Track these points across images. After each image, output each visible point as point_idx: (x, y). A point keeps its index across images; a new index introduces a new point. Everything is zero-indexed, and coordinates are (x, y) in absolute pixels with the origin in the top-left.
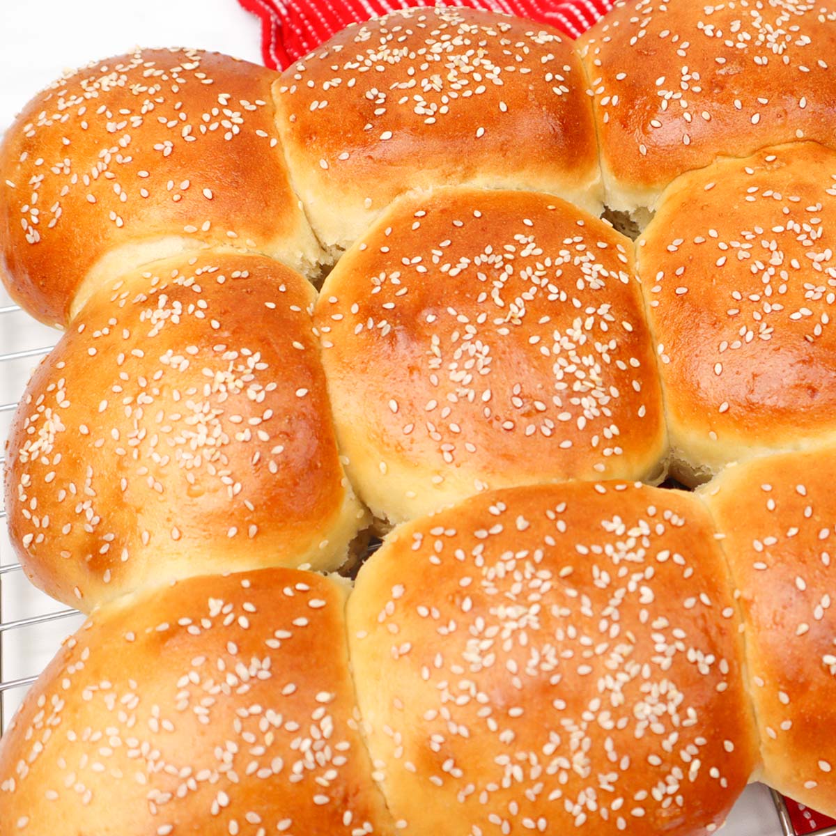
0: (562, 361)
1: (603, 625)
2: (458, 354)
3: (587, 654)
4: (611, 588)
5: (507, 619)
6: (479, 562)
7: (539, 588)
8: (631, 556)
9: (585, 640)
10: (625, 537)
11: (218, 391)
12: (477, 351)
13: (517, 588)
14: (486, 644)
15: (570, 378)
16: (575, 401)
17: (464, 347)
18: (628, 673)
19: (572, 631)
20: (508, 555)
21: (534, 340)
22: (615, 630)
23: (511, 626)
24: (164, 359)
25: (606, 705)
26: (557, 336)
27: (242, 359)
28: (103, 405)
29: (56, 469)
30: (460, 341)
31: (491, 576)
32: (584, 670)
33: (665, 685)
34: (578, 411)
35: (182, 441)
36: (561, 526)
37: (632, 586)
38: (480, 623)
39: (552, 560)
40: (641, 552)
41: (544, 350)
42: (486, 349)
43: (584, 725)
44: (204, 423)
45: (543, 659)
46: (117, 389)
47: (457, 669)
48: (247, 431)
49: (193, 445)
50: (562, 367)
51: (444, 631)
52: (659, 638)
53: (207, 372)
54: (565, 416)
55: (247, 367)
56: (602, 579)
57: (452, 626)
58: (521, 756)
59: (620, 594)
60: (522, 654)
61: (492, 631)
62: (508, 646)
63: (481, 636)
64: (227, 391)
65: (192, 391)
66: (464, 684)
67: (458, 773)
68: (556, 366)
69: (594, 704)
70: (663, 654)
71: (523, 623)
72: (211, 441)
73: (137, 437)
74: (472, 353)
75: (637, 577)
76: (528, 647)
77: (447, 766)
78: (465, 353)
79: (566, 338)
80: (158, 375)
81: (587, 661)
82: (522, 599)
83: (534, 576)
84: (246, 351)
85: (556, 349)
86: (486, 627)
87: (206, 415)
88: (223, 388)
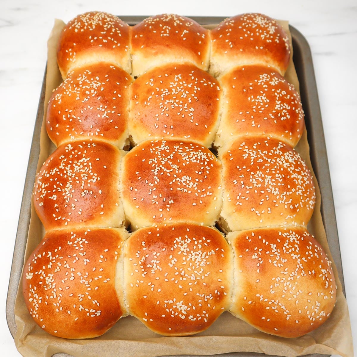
0: (191, 159)
1: (272, 163)
2: (184, 184)
3: (278, 168)
4: (263, 159)
5: (268, 183)
6: (251, 187)
7: (261, 174)
8: (255, 154)
9: (276, 167)
10: (249, 154)
11: (187, 250)
12: (185, 179)
13: (260, 179)
14: (273, 189)
15: (196, 159)
16: (203, 159)
17: (182, 181)
18: (283, 161)
19: (273, 169)
20: (251, 180)
21: (184, 165)
22: (273, 160)
23: (270, 182)
24: (171, 266)
25: (289, 167)
26: (184, 159)
27: (177, 243)
30: (181, 183)
31: (256, 185)
32: (282, 169)
33: (285, 154)
34: (205, 160)
35: (198, 264)
36: (244, 167)
37: (263, 155)
38: (268, 189)
39: (255, 170)
40: (254, 151)
41: (188, 163)
42: (185, 177)
44: (195, 256)
45: (279, 177)
46: (176, 282)
47: (278, 197)
48: (199, 245)
49: (200, 260)
50: (193, 160)
51: (268, 199)
52: (275, 153)
53: (180, 253)
54: (206, 163)
55: (180, 242)
56: (260, 161)
57: (267, 196)
59: (264, 158)
60: (277, 182)
61: (270, 187)
62: (275, 184)
63: (271, 190)
64: (187, 248)
65: (184, 258)
66: (281, 196)
68: (193, 161)
69: (289, 170)
70: (279, 153)
71: (270, 180)
72: (200, 255)
73: (193, 277)
74: (185, 180)
75: (260, 153)
76: (275, 180)
78: (184, 182)
79: (185, 157)
80: (176, 268)
81: (280, 168)
82: (263, 178)
83: (258, 175)
84: (175, 242)
85: (188, 160)
86: (269, 188)
87: (192, 255)
88: (186, 249)
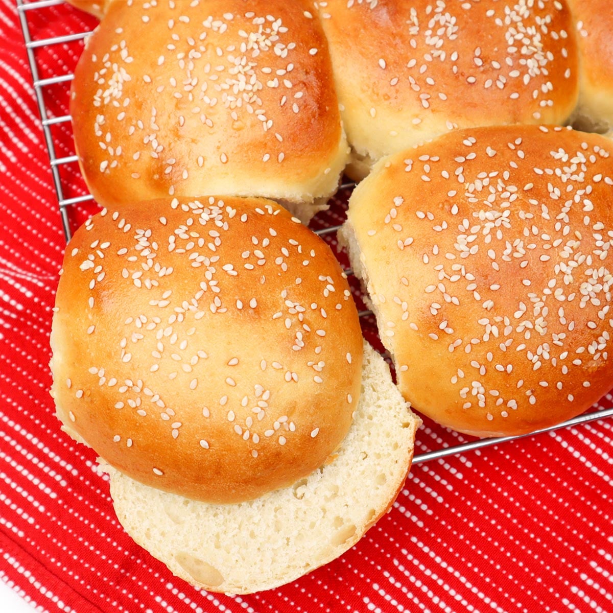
0: (512, 30)
1: (558, 226)
2: (432, 23)
3: (547, 246)
4: (562, 200)
5: (486, 220)
6: (461, 179)
7: (509, 198)
8: (574, 177)
9: (545, 237)
10: (569, 164)
11: (252, 49)
12: (446, 22)
13: (492, 198)
14: (471, 238)
15: (519, 44)
16: (523, 62)
17: (436, 18)
18: (577, 261)
19: (535, 230)
20: (483, 175)
21: (490, 13)
22: (566, 230)
23: (489, 225)
24: (207, 24)
25: (561, 284)
26: (507, 10)
27: (268, 24)
28: (161, 60)
29: (126, 110)
30: (433, 14)
31: (471, 189)
32: (544, 258)
33: (602, 271)
34: (524, 70)
35: (226, 87)
36: (521, 154)
37: (577, 199)
38: (466, 223)
39: (516, 179)
40: (582, 175)
41: (498, 22)
42: (453, 20)
43: (544, 298)
44: (243, 73)
45: (515, 249)
46: (171, 47)
47: (450, 256)
48: (276, 80)
49: (236, 91)
50: (512, 35)
51: (438, 228)
52: (598, 236)
53: (242, 34)
54: (515, 74)
55: (272, 30)
56: (556, 194)
57: (445, 226)
58: (498, 319)
59: (568, 204)
60: (499, 246)
61: (475, 229)
62: (488, 240)
63: (467, 232)
64: (259, 48)
65: (231, 48)
66: (456, 267)
67: (450, 331)
68: (508, 35)
69: (552, 283)
70: (601, 248)
71: (498, 223)
72: (249, 88)
73: (190, 84)
74: (442, 23)
75: (580, 192)
76: (503, 241)
77: (443, 326)
78: (437, 22)
79: (514, 13)
80: (203, 36)
81: (546, 252)
82: (496, 204)
83: (504, 190)
84: (270, 18)
85: (508, 21)
86: (470, 226)
87: (244, 67)
88: (256, 46)
